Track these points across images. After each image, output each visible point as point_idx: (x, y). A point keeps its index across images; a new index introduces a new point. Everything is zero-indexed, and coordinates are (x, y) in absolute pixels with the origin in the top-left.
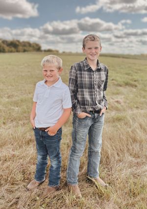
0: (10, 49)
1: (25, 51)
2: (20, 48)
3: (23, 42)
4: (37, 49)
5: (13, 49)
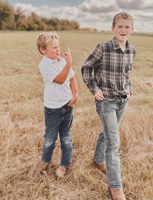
0: (49, 28)
1: (63, 29)
2: (59, 26)
3: (62, 20)
4: (76, 27)
5: (52, 27)
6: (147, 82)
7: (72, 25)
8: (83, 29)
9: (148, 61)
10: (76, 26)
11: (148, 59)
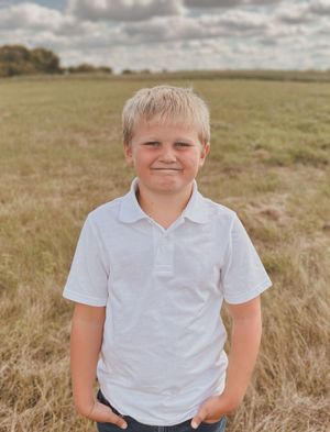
6: (265, 208)
7: (36, 60)
8: (71, 70)
9: (258, 147)
10: (48, 62)
11: (258, 142)
